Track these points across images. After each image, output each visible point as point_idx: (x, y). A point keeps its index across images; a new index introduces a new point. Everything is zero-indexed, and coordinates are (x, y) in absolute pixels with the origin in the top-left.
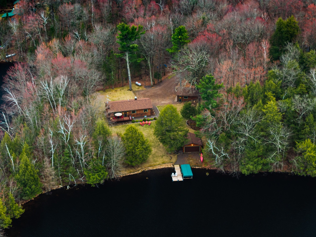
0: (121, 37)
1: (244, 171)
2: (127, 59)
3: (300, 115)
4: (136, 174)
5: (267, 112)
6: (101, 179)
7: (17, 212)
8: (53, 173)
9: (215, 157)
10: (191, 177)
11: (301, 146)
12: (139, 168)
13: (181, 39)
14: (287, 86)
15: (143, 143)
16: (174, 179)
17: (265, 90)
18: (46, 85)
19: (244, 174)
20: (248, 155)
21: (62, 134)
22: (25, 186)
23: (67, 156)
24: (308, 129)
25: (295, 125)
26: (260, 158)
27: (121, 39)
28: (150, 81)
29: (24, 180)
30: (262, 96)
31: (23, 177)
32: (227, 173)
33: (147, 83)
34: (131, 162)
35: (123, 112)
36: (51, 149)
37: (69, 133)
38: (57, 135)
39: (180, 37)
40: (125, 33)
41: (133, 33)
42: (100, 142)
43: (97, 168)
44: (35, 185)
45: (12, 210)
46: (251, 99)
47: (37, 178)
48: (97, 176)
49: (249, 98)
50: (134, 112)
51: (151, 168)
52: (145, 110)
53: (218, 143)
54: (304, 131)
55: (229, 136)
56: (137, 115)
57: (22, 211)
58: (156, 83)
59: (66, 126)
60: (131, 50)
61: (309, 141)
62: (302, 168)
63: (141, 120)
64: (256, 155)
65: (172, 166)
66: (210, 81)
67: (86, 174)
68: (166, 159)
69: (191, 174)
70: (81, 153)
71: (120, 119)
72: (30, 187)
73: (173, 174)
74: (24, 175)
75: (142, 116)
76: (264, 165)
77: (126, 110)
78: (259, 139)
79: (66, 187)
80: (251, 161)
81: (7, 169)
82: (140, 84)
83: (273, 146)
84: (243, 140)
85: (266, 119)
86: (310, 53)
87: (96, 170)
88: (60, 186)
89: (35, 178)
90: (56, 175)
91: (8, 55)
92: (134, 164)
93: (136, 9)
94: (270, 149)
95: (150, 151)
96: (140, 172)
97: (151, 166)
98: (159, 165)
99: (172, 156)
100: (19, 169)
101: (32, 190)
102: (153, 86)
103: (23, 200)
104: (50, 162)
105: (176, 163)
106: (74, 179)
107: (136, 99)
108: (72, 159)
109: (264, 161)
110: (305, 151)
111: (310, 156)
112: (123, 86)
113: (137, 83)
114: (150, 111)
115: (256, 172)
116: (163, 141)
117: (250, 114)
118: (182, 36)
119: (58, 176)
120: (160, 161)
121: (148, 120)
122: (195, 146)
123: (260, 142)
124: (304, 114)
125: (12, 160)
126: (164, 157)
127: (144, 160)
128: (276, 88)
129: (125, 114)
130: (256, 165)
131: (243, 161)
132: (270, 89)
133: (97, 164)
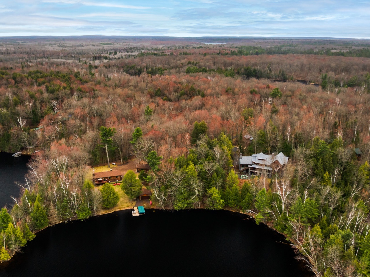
0: (102, 134)
1: (176, 208)
2: (106, 148)
3: (208, 173)
4: (110, 213)
5: (188, 171)
6: (87, 216)
7: (31, 236)
8: (56, 212)
9: (158, 200)
10: (144, 213)
11: (210, 191)
12: (112, 210)
13: (138, 135)
14: (201, 158)
15: (114, 194)
16: (134, 215)
17: (188, 160)
18: (54, 161)
19: (177, 210)
20: (178, 198)
21: (62, 189)
22: (37, 220)
23: (66, 203)
24: (214, 182)
25: (206, 180)
26: (185, 200)
27: (103, 136)
28: (121, 162)
29: (36, 216)
30: (186, 163)
31: (36, 215)
32: (166, 210)
33: (119, 163)
34: (107, 205)
35: (103, 178)
36: (55, 198)
37: (67, 188)
38: (59, 189)
39: (137, 134)
40: (104, 132)
41: (109, 132)
42: (86, 193)
43: (84, 209)
44: (44, 220)
45: (28, 236)
46: (179, 166)
47: (45, 216)
48: (85, 214)
49: (178, 165)
50: (110, 178)
51: (119, 210)
52: (117, 177)
53: (160, 191)
54: (211, 183)
55: (166, 187)
56: (112, 180)
57: (35, 236)
58: (124, 163)
59: (65, 184)
60: (108, 142)
61: (214, 188)
62: (211, 205)
63: (115, 182)
64: (183, 198)
65: (133, 208)
66: (154, 155)
67: (77, 213)
68: (129, 204)
69: (144, 211)
70: (74, 200)
71: (101, 183)
72: (40, 222)
73: (133, 212)
74: (36, 214)
75: (115, 180)
76: (188, 204)
77: (105, 177)
78: (185, 188)
79: (65, 222)
80: (181, 202)
81: (26, 212)
82: (115, 164)
83: (193, 192)
84: (175, 189)
85: (188, 176)
86: (213, 140)
87: (83, 210)
88: (61, 222)
89: (43, 216)
90: (58, 214)
91: (35, 151)
92: (108, 207)
93: (113, 122)
94: (192, 194)
95: (119, 199)
96: (112, 212)
97: (119, 208)
98: (124, 207)
99: (133, 202)
100: (33, 211)
101: (41, 223)
102: (122, 165)
103: (36, 230)
104: (54, 206)
105: (135, 206)
106: (70, 217)
107: (111, 171)
108: (69, 204)
109: (188, 201)
110: (212, 194)
111: (215, 197)
112: (104, 165)
113: (113, 163)
114: (120, 177)
115: (184, 209)
116: (127, 193)
117: (178, 173)
118: (139, 133)
119: (59, 215)
120: (125, 205)
121: (118, 183)
122: (147, 196)
123: (185, 189)
124: (211, 173)
125: (29, 205)
126: (128, 203)
127: (115, 205)
128: (194, 159)
129: (104, 179)
130: (183, 204)
131: (175, 202)
132: (190, 160)
133: (84, 207)
